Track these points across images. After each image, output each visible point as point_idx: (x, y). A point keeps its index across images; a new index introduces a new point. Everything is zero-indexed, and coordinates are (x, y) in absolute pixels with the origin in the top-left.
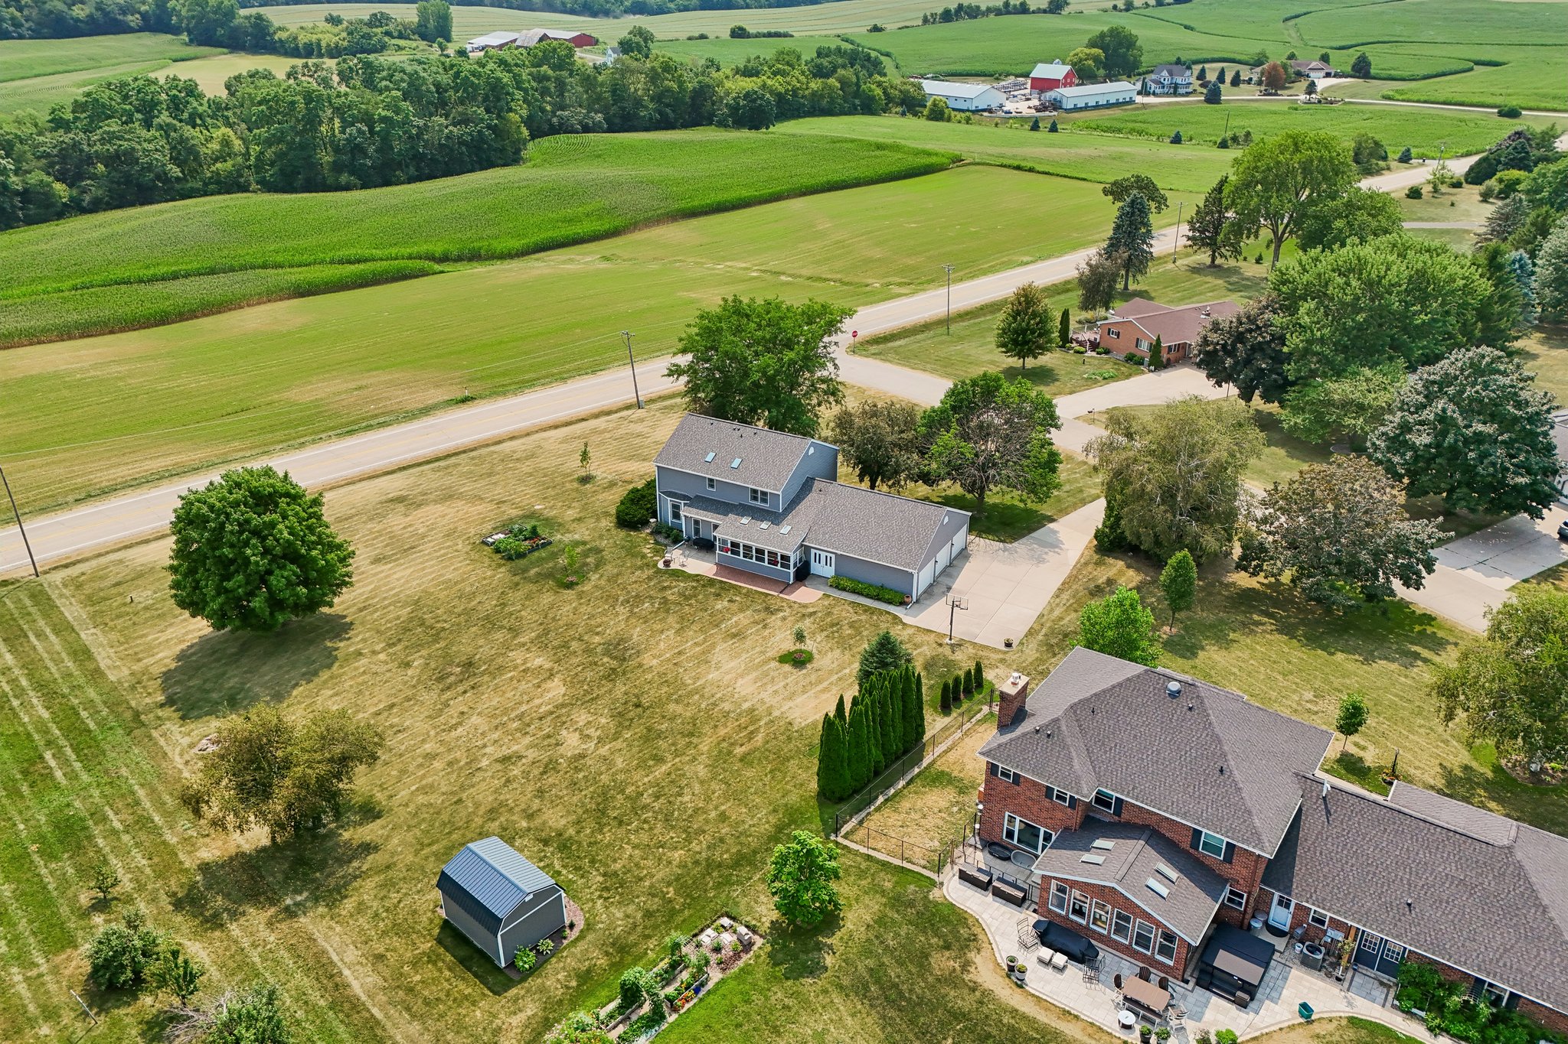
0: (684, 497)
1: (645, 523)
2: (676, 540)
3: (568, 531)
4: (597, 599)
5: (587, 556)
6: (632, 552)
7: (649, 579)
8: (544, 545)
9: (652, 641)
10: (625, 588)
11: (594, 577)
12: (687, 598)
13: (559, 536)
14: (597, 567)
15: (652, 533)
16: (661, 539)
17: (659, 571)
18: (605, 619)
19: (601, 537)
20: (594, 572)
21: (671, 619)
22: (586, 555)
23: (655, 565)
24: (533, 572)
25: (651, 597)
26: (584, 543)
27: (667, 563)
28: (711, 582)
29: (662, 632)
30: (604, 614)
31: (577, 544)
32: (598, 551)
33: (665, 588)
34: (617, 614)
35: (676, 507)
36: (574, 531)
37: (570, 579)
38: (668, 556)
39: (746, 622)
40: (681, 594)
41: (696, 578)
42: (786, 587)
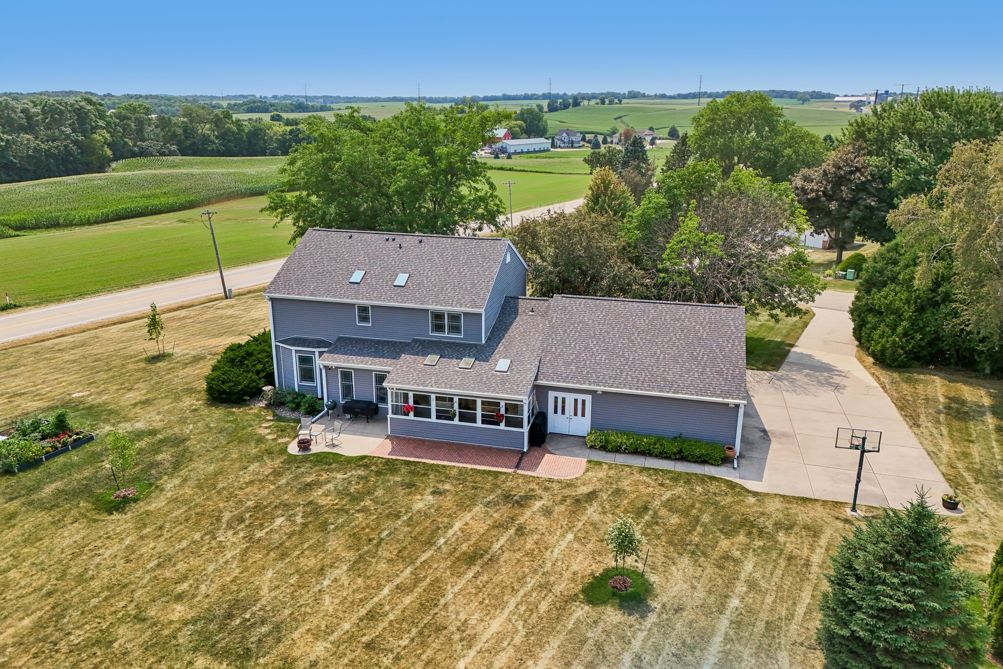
0: (319, 343)
1: (256, 393)
2: (313, 410)
3: (126, 419)
4: (177, 522)
5: (157, 451)
6: (239, 437)
7: (277, 473)
8: (78, 444)
9: (306, 597)
10: (232, 495)
11: (170, 484)
12: (355, 498)
13: (108, 428)
14: (176, 466)
15: (268, 406)
16: (285, 413)
17: (292, 459)
18: (195, 562)
19: (183, 421)
20: (171, 476)
21: (335, 543)
22: (156, 449)
23: (283, 451)
24: (49, 489)
25: (286, 506)
26: (153, 433)
27: (304, 445)
28: (390, 466)
29: (321, 571)
30: (193, 551)
31: (139, 435)
32: (178, 441)
33: (309, 486)
34: (221, 547)
35: (305, 361)
36: (136, 418)
37: (123, 492)
38: (303, 434)
39: (480, 528)
40: (342, 493)
41: (362, 461)
42: (520, 459)
